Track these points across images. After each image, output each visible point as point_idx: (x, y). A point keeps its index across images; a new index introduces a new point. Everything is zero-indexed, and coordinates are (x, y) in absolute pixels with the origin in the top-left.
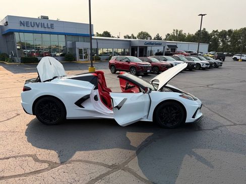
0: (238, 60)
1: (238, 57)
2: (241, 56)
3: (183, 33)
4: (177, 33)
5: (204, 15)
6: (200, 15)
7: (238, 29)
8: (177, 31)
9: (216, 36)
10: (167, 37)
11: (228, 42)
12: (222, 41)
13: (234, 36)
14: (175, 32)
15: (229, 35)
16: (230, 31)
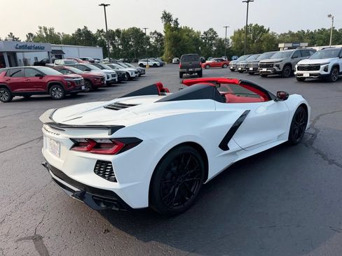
0: (145, 66)
1: (145, 63)
2: (147, 61)
3: (56, 32)
4: (46, 33)
5: (107, 5)
6: (102, 5)
7: (126, 29)
8: (45, 29)
9: (103, 38)
10: (29, 38)
11: (119, 45)
12: (112, 44)
13: (123, 38)
14: (42, 30)
15: (119, 37)
16: (118, 31)
